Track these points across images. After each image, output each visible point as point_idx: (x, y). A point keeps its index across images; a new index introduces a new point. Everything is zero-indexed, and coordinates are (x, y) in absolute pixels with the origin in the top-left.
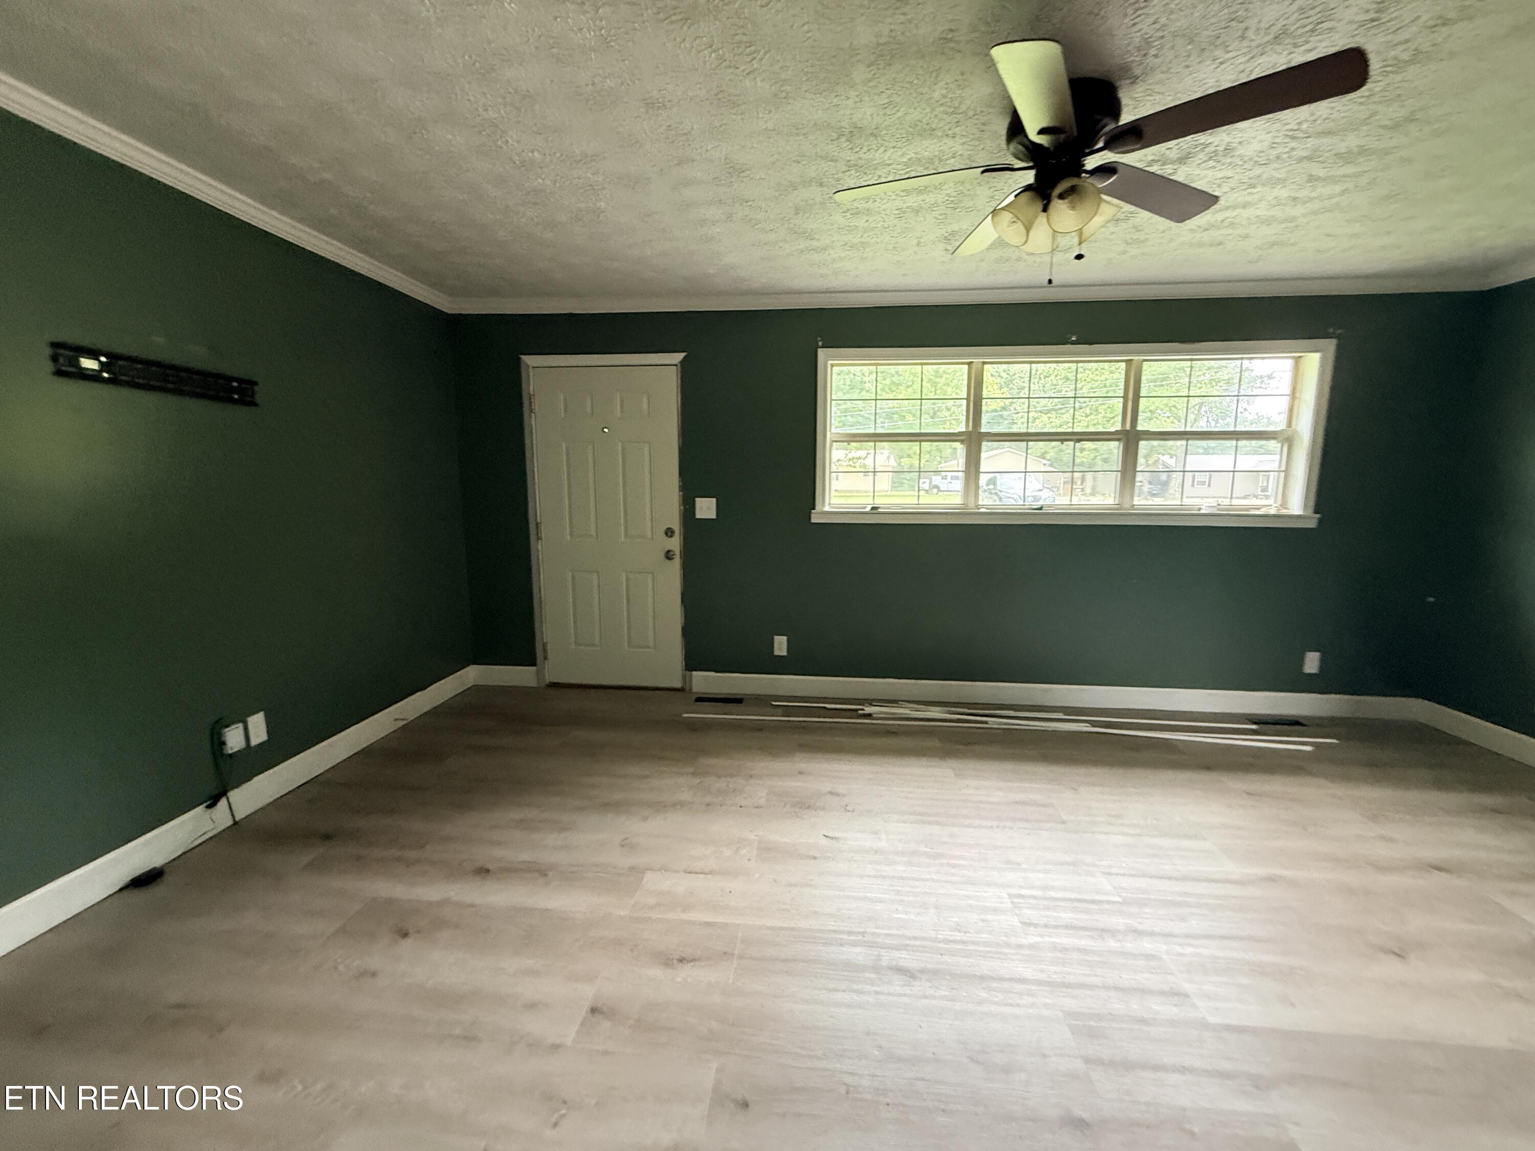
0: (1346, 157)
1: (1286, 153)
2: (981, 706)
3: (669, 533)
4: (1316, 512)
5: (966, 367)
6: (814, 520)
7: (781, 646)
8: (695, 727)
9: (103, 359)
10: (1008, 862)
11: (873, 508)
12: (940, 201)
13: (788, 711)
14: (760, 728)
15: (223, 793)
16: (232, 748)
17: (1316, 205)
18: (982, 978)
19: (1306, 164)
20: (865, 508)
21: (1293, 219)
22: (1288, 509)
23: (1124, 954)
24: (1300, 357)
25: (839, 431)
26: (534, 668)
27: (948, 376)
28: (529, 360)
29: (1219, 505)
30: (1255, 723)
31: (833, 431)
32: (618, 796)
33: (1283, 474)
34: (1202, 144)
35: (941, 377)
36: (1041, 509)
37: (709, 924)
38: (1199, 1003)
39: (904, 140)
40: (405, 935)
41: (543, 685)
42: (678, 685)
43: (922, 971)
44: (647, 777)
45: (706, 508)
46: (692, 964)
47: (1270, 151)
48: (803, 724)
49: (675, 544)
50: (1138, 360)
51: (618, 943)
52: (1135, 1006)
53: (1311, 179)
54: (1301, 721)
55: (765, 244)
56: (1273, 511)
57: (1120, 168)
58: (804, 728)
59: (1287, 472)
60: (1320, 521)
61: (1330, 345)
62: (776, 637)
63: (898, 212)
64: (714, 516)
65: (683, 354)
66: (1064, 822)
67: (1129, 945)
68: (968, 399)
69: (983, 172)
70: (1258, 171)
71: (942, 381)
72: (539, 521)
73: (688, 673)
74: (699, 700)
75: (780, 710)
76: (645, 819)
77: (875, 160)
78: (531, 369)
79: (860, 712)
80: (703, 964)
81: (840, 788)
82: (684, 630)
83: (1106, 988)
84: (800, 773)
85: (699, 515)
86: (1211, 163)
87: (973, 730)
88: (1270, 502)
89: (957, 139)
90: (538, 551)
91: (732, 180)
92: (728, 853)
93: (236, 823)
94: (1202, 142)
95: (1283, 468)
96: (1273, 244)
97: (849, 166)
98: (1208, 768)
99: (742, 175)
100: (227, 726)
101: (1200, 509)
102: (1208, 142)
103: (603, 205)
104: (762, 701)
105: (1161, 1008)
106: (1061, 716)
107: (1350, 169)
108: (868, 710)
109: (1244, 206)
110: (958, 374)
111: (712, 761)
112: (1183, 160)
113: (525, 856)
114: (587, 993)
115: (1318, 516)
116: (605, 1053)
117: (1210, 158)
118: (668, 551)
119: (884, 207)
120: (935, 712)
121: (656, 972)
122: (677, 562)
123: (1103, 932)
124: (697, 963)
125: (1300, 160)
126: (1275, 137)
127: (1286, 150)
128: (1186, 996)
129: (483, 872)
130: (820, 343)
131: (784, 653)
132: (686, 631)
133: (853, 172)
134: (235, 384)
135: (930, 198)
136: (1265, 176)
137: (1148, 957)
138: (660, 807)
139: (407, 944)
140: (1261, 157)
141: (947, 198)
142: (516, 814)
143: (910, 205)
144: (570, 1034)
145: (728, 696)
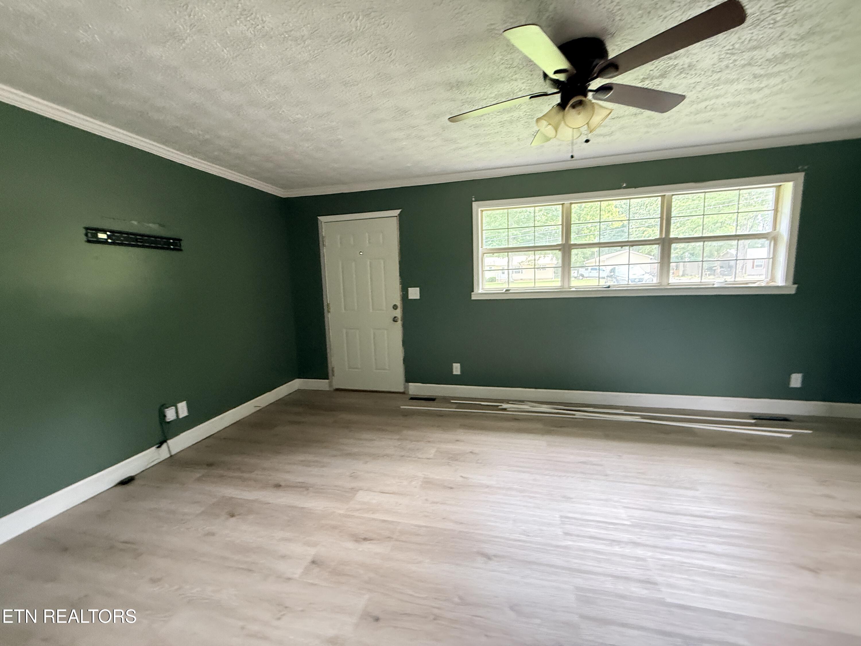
0: (775, 61)
1: (731, 63)
2: (575, 405)
3: (395, 307)
4: (794, 283)
5: (561, 206)
6: (474, 297)
7: (457, 369)
8: (407, 414)
9: (108, 233)
10: (564, 497)
11: (507, 290)
12: (522, 115)
13: (459, 406)
14: (441, 415)
15: (165, 441)
16: (169, 419)
17: (767, 91)
18: (530, 563)
19: (748, 68)
20: (503, 290)
21: (754, 102)
22: (774, 282)
23: (623, 556)
24: (780, 185)
25: (488, 247)
26: (327, 381)
27: (587, 209)
28: (321, 219)
29: (726, 281)
30: (755, 419)
31: (484, 247)
32: (355, 450)
33: (771, 260)
34: (672, 65)
35: (583, 210)
36: (609, 287)
37: (384, 521)
38: (663, 589)
39: (489, 85)
40: (233, 516)
41: (332, 389)
42: (402, 390)
43: (495, 556)
44: (374, 440)
45: (414, 293)
46: (369, 542)
47: (720, 64)
48: (466, 413)
49: (398, 313)
50: (668, 195)
51: (334, 527)
52: (621, 587)
53: (755, 76)
54: (788, 418)
55: (433, 148)
56: (763, 284)
57: (614, 87)
58: (466, 416)
59: (774, 258)
60: (798, 288)
61: (800, 176)
62: (454, 364)
63: (500, 124)
64: (418, 297)
65: (400, 210)
66: (606, 475)
67: (628, 550)
68: (562, 225)
69: (531, 98)
70: (716, 76)
71: (584, 212)
72: (328, 302)
73: (407, 384)
74: (412, 399)
75: (455, 406)
76: (366, 463)
77: (476, 98)
78: (323, 223)
79: (500, 407)
80: (375, 542)
81: (476, 450)
82: (404, 360)
83: (605, 575)
84: (457, 441)
85: (411, 297)
86: (683, 75)
87: (564, 419)
88: (763, 277)
89: (519, 80)
90: (328, 318)
91: (403, 117)
92: (405, 483)
93: (171, 456)
94: (671, 64)
95: (771, 256)
96: (747, 118)
97: (463, 103)
98: (713, 446)
99: (407, 113)
100: (167, 408)
101: (714, 285)
102: (675, 64)
103: (340, 137)
104: (446, 400)
105: (636, 590)
106: (622, 412)
107: (781, 67)
108: (505, 406)
109: (717, 97)
110: (594, 208)
111: (410, 433)
112: (663, 75)
113: (300, 480)
114: (312, 552)
115: (796, 286)
116: (312, 584)
117: (681, 73)
118: (395, 317)
119: (491, 121)
120: (544, 408)
121: (351, 545)
122: (400, 322)
123: (614, 542)
124: (371, 541)
125: (744, 66)
126: (720, 55)
127: (731, 62)
128: (655, 584)
129: (278, 486)
130: (473, 199)
131: (459, 373)
132: (406, 360)
133: (466, 105)
134: (171, 241)
135: (516, 114)
136: (723, 78)
137: (638, 559)
138: (375, 457)
139: (233, 519)
140: (714, 68)
141: (525, 113)
142: (301, 457)
143: (505, 119)
144: (297, 572)
145: (429, 397)
